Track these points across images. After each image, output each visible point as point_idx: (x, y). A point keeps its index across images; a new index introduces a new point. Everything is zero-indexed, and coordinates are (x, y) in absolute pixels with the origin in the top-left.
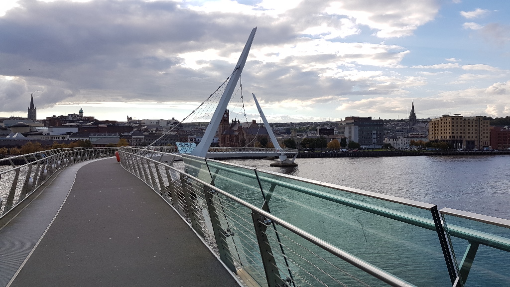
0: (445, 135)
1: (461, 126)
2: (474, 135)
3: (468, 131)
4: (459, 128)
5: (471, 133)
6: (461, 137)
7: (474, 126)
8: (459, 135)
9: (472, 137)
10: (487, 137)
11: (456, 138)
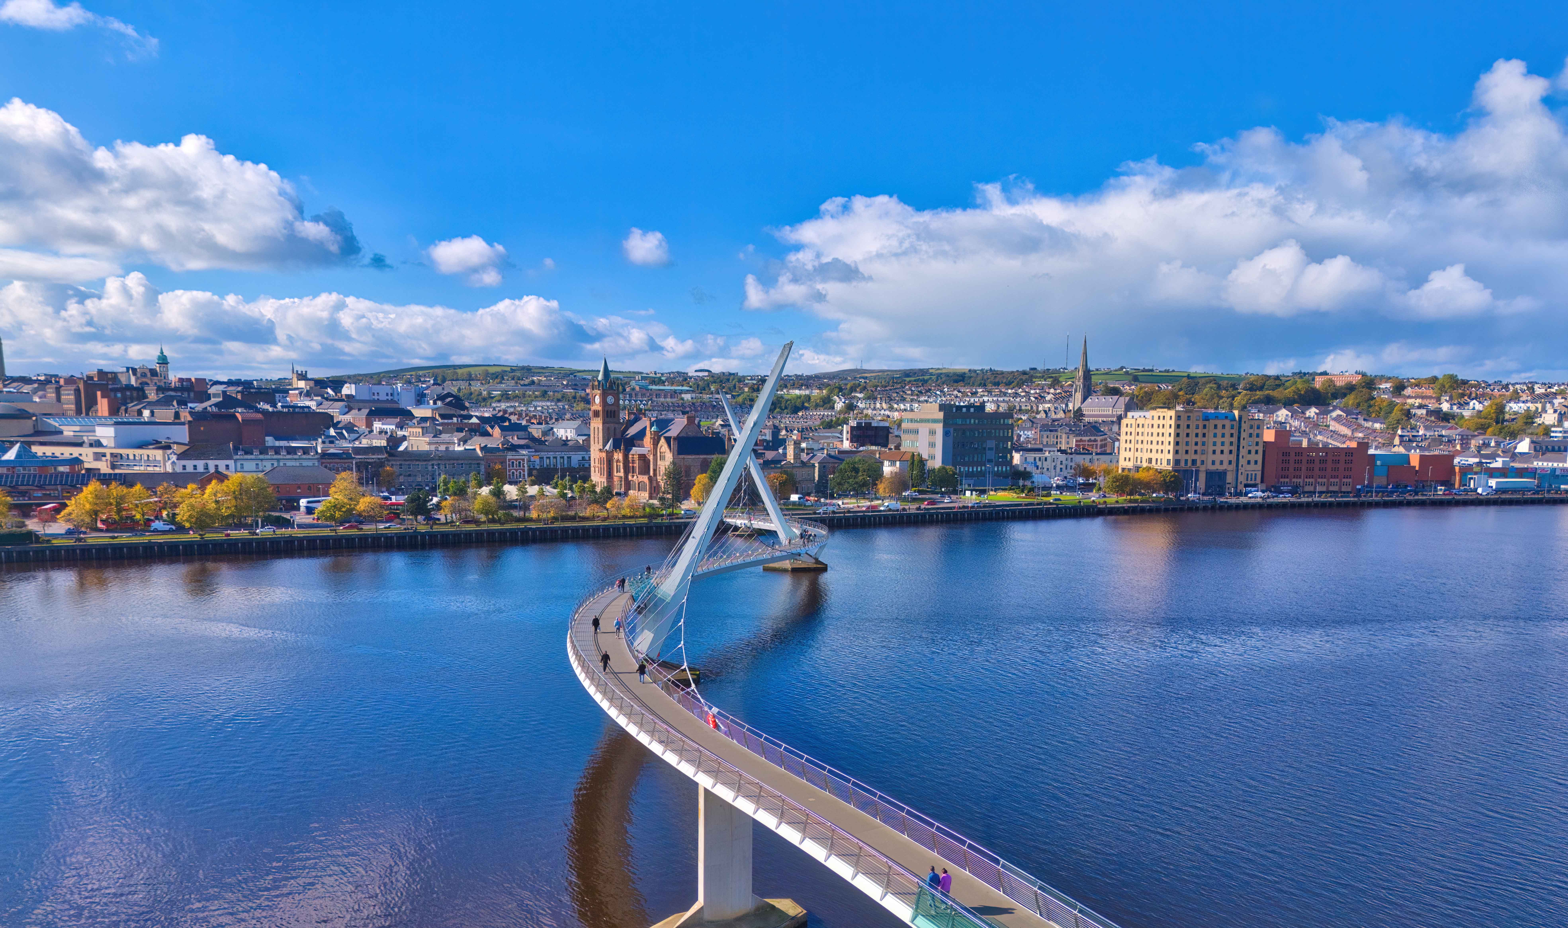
0: (1159, 456)
1: (1197, 435)
2: (1226, 457)
3: (1211, 448)
4: (1192, 439)
5: (1218, 452)
6: (1194, 462)
7: (1227, 435)
8: (1190, 457)
9: (1221, 463)
10: (1256, 462)
11: (1182, 464)
